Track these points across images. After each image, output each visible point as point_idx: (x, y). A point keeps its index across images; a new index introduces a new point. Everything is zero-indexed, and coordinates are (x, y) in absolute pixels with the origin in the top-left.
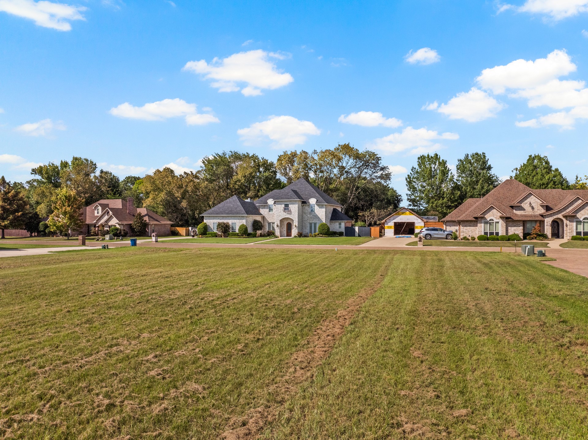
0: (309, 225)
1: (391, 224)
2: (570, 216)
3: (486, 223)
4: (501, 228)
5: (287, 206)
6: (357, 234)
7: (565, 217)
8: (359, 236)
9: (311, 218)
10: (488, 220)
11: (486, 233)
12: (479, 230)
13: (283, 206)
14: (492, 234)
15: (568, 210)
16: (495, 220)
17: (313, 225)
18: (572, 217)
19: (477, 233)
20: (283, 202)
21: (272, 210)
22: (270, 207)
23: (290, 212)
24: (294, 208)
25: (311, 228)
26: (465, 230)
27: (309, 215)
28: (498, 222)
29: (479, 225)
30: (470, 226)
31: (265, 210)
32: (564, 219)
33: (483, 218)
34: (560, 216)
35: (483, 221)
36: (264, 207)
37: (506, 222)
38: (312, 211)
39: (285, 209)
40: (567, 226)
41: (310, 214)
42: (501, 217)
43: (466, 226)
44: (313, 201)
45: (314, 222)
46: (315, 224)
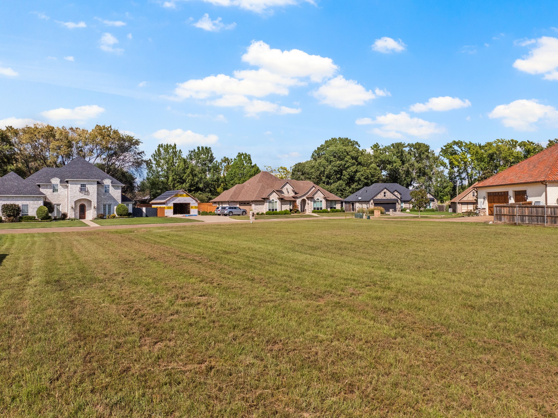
0: (102, 207)
1: (171, 205)
2: (310, 198)
3: (270, 202)
4: (278, 206)
5: (83, 186)
6: (144, 215)
7: (308, 198)
8: (147, 216)
9: (105, 199)
10: (271, 200)
11: (270, 210)
12: (264, 208)
13: (79, 186)
14: (273, 210)
15: (308, 194)
16: (275, 200)
17: (107, 206)
18: (311, 198)
19: (264, 210)
20: (79, 182)
21: (57, 190)
22: (54, 187)
23: (87, 192)
24: (93, 188)
25: (105, 209)
26: (256, 208)
27: (103, 196)
28: (276, 202)
29: (265, 204)
30: (260, 205)
31: (47, 190)
32: (307, 200)
33: (268, 199)
34: (305, 198)
35: (268, 201)
36: (46, 187)
37: (281, 202)
38: (107, 191)
39: (81, 189)
40: (308, 204)
42: (279, 199)
43: (257, 205)
44: (107, 182)
45: (108, 203)
46: (110, 205)
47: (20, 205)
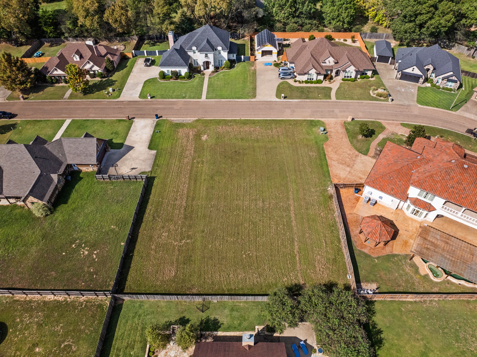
0: (218, 61)
1: (260, 51)
3: (309, 74)
6: (242, 60)
8: (244, 61)
9: (219, 57)
13: (205, 55)
14: (310, 79)
15: (343, 67)
18: (343, 71)
19: (304, 79)
20: (204, 52)
21: (195, 53)
23: (209, 58)
24: (211, 55)
25: (219, 62)
28: (314, 74)
29: (306, 75)
30: (302, 75)
31: (191, 53)
34: (340, 69)
37: (317, 75)
38: (220, 53)
40: (341, 73)
41: (218, 55)
44: (220, 48)
45: (221, 59)
46: (222, 61)
47: (178, 71)
